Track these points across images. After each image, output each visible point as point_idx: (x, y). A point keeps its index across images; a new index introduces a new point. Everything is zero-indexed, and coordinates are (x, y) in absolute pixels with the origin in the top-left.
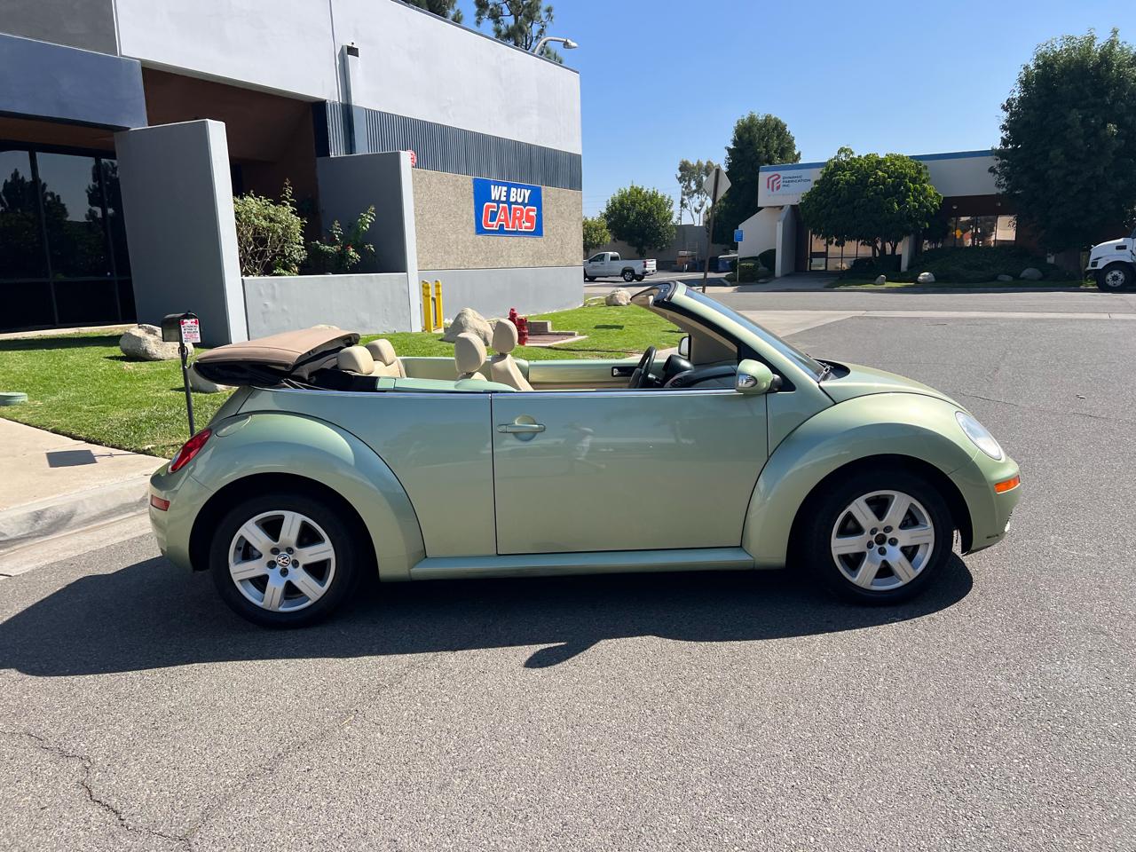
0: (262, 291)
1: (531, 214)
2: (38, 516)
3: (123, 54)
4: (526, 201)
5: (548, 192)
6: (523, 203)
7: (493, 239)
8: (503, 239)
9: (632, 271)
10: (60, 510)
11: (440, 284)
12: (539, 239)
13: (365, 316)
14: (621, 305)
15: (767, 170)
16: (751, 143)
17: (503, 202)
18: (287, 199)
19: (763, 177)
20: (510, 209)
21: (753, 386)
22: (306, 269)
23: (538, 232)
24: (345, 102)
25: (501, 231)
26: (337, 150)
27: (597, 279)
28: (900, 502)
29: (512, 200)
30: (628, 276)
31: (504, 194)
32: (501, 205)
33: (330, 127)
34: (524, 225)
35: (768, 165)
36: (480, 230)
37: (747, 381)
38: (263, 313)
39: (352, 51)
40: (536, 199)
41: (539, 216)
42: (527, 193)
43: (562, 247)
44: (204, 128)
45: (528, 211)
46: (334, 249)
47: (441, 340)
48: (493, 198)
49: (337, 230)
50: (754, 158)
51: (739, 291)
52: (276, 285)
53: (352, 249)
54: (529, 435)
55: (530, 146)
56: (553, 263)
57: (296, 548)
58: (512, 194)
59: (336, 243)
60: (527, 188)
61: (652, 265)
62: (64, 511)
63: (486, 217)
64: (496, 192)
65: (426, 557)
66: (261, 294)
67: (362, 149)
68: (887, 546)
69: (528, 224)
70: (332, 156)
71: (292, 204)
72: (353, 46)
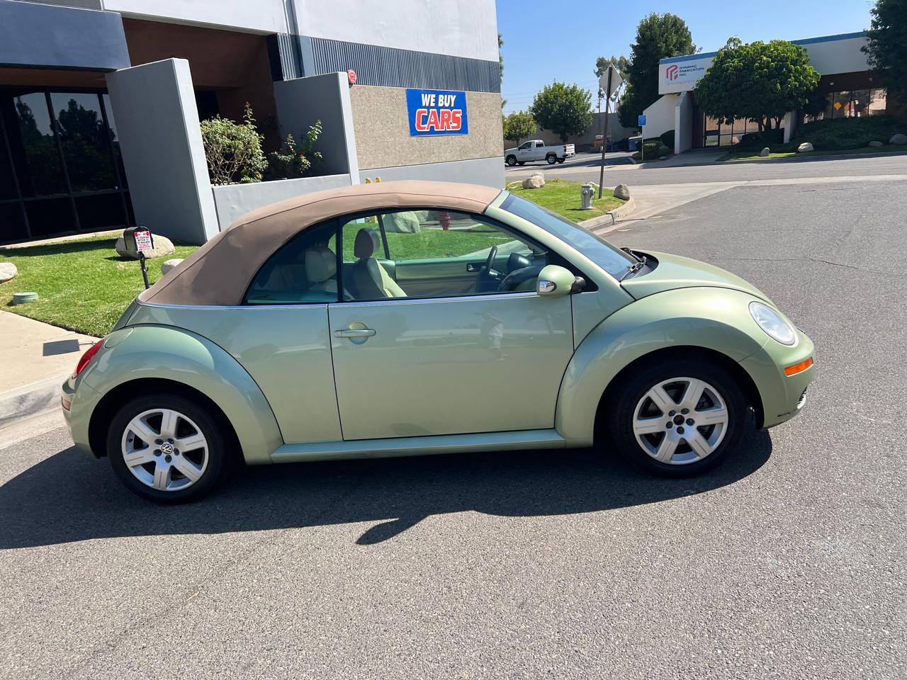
0: (230, 198)
1: (457, 115)
2: (22, 399)
3: (106, 8)
4: (452, 105)
5: (471, 96)
6: (449, 107)
7: (425, 139)
8: (434, 140)
9: (554, 155)
10: (40, 393)
11: (380, 180)
12: (464, 136)
14: (535, 188)
15: (667, 62)
16: (652, 39)
17: (433, 107)
18: (248, 119)
19: (663, 69)
20: (439, 113)
21: (553, 290)
22: (268, 175)
23: (464, 130)
24: (293, 34)
25: (432, 132)
26: (289, 75)
27: (526, 163)
28: (695, 388)
29: (440, 105)
30: (551, 159)
31: (433, 100)
32: (431, 110)
33: (282, 56)
34: (451, 126)
35: (667, 58)
36: (414, 132)
37: (548, 286)
38: (231, 214)
40: (461, 103)
41: (464, 117)
42: (453, 98)
43: (485, 142)
44: (171, 65)
45: (455, 113)
46: (288, 158)
48: (424, 105)
49: (291, 141)
50: (655, 52)
51: (644, 167)
52: (240, 192)
53: (303, 157)
54: (363, 339)
55: (454, 58)
56: (477, 156)
57: (175, 439)
58: (440, 100)
59: (291, 153)
60: (453, 94)
61: (571, 149)
62: (44, 394)
63: (419, 121)
64: (427, 100)
65: (284, 443)
66: (228, 200)
67: (310, 71)
68: (685, 425)
69: (455, 125)
70: (285, 80)
71: (253, 123)
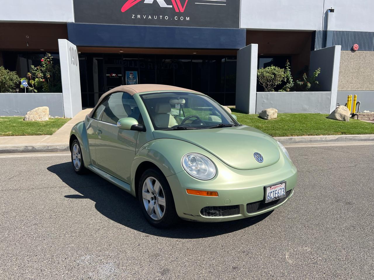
0: (263, 97)
3: (241, 28)
11: (356, 96)
13: (306, 107)
18: (287, 66)
22: (292, 89)
24: (325, 30)
26: (318, 47)
39: (332, 11)
44: (250, 46)
46: (301, 83)
47: (327, 118)
49: (305, 76)
52: (269, 95)
53: (309, 83)
59: (304, 81)
66: (262, 97)
67: (329, 45)
70: (315, 50)
71: (289, 68)
72: (332, 9)
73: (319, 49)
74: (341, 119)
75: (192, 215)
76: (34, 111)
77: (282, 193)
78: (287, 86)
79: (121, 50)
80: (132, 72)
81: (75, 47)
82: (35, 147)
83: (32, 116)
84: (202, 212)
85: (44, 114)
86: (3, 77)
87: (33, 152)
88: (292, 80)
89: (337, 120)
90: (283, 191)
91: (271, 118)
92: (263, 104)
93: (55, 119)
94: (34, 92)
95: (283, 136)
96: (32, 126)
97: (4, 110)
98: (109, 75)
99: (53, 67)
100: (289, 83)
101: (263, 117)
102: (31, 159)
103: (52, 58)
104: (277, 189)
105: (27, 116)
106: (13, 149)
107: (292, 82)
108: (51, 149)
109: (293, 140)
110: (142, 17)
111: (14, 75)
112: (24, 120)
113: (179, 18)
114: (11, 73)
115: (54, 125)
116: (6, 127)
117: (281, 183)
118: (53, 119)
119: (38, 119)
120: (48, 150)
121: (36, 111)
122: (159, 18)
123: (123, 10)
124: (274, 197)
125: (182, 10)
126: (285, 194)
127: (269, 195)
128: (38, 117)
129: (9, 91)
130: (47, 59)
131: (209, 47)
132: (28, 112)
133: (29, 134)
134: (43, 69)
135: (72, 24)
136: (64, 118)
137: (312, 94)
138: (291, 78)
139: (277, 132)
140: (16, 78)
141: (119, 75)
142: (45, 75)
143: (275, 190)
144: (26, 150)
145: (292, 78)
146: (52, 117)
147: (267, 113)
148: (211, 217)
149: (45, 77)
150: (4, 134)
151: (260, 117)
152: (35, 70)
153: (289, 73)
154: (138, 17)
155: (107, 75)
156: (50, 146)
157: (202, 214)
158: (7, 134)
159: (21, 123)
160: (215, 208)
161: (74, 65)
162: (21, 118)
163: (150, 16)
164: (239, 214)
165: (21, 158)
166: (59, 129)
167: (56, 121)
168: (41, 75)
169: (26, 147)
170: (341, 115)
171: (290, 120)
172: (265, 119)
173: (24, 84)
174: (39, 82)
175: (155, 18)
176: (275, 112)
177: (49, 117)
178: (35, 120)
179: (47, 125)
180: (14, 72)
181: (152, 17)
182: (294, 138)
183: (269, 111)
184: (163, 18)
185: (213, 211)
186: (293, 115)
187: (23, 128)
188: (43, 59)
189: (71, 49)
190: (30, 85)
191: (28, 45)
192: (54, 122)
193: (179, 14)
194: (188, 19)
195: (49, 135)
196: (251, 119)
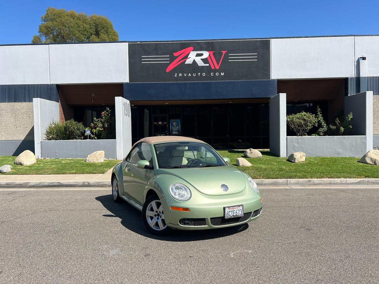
0: (294, 141)
3: (271, 79)
13: (340, 151)
18: (318, 112)
22: (325, 134)
24: (358, 76)
26: (352, 92)
46: (333, 127)
47: (358, 162)
49: (337, 121)
52: (299, 139)
53: (342, 127)
59: (336, 125)
70: (349, 95)
71: (321, 114)
72: (364, 57)
73: (353, 95)
74: (371, 163)
75: (174, 224)
76: (93, 155)
77: (240, 213)
78: (320, 130)
79: (166, 102)
80: (176, 120)
81: (128, 102)
82: (90, 183)
83: (91, 158)
84: (180, 222)
85: (100, 156)
86: (73, 127)
87: (88, 187)
88: (325, 124)
89: (368, 164)
90: (241, 212)
91: (298, 162)
92: (293, 147)
93: (109, 161)
94: (95, 139)
95: (303, 178)
96: (91, 166)
97: (72, 154)
98: (156, 123)
99: (111, 118)
100: (323, 128)
101: (291, 161)
102: (86, 191)
103: (110, 112)
104: (236, 210)
105: (87, 158)
106: (74, 184)
107: (325, 127)
108: (102, 185)
109: (312, 182)
110: (183, 75)
111: (81, 126)
112: (85, 161)
113: (215, 74)
114: (79, 124)
115: (107, 165)
116: (71, 167)
117: (239, 206)
118: (107, 161)
119: (96, 161)
120: (99, 186)
121: (94, 154)
122: (197, 75)
123: (168, 70)
124: (233, 215)
125: (217, 67)
126: (242, 214)
127: (228, 213)
128: (96, 159)
129: (76, 139)
130: (106, 112)
131: (242, 97)
132: (89, 155)
133: (87, 173)
134: (103, 120)
135: (127, 84)
136: (116, 160)
137: (345, 138)
138: (323, 122)
139: (298, 174)
140: (82, 128)
141: (164, 123)
142: (104, 125)
143: (233, 210)
144: (84, 185)
145: (325, 123)
146: (107, 159)
147: (294, 156)
148: (186, 226)
149: (103, 127)
150: (69, 173)
151: (288, 160)
152: (96, 121)
153: (321, 118)
154: (180, 75)
155: (155, 123)
156: (102, 182)
157: (181, 224)
158: (72, 173)
159: (83, 164)
160: (188, 219)
161: (127, 116)
162: (83, 160)
163: (190, 74)
164: (206, 225)
165: (79, 190)
166: (110, 169)
167: (109, 163)
168: (101, 125)
169: (84, 182)
170: (372, 159)
171: (317, 163)
172: (293, 162)
173: (88, 132)
174: (99, 131)
175: (194, 75)
176: (303, 155)
177: (105, 159)
178: (93, 162)
179: (102, 165)
180: (81, 124)
181: (192, 75)
182: (313, 180)
183: (296, 155)
184: (201, 75)
185: (187, 222)
186: (323, 159)
187: (83, 168)
188: (103, 112)
189: (124, 104)
190: (92, 132)
191: (93, 101)
192: (107, 163)
193: (215, 71)
194: (222, 74)
195: (102, 173)
196: (278, 162)
